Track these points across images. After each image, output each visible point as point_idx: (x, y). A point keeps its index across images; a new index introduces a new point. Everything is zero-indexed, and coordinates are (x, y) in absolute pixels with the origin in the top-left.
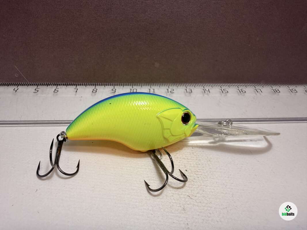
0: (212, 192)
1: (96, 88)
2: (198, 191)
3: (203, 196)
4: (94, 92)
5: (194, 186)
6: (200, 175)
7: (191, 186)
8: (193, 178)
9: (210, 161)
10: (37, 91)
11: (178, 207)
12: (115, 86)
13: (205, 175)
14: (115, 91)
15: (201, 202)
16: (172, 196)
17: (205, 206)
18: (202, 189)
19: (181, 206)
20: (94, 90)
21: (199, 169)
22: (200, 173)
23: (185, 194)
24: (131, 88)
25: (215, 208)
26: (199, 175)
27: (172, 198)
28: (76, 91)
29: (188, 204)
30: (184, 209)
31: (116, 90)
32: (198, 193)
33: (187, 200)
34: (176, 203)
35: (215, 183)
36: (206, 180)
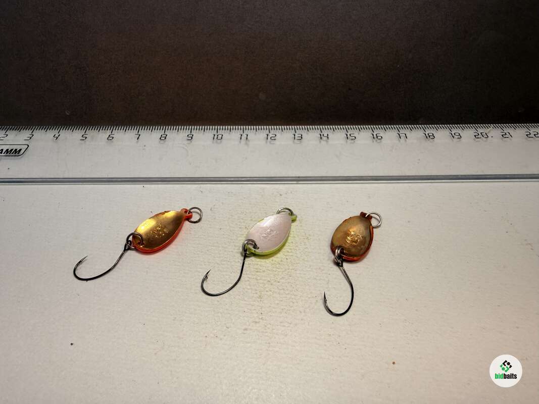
0: (302, 277)
1: (166, 133)
2: (282, 276)
3: (289, 283)
4: (162, 138)
5: (280, 270)
6: (290, 257)
7: (274, 269)
8: (280, 260)
9: (307, 238)
10: (84, 138)
11: (254, 294)
12: (193, 130)
13: (297, 257)
14: (192, 138)
15: (284, 289)
16: (248, 281)
17: (289, 294)
18: (289, 273)
19: (256, 293)
20: (163, 136)
21: (291, 249)
22: (291, 254)
23: (266, 279)
24: (215, 133)
25: (300, 297)
26: (289, 255)
27: (248, 282)
28: (138, 138)
29: (267, 291)
30: (260, 297)
31: (193, 135)
32: (283, 278)
33: (267, 285)
34: (251, 289)
35: (309, 266)
36: (298, 262)
